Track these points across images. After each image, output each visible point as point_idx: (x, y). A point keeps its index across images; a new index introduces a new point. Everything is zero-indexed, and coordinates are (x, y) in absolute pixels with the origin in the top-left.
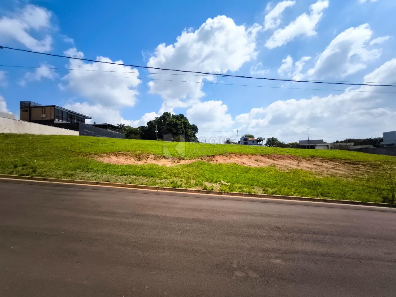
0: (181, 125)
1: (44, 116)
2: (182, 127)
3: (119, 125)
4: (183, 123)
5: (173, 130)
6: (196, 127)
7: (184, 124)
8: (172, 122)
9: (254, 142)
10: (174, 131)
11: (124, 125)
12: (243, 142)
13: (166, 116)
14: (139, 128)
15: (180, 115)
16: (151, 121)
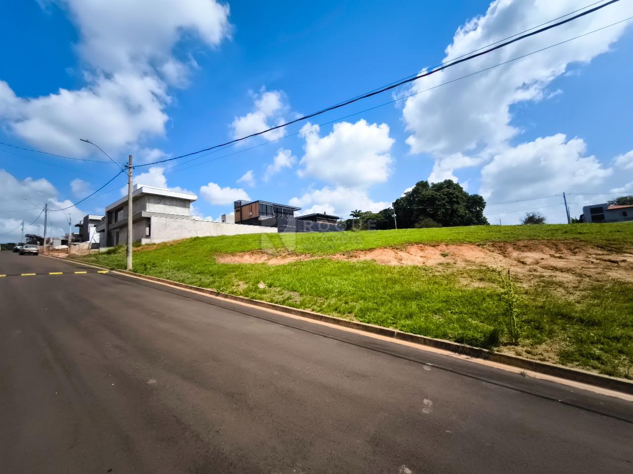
0: (443, 199)
1: (251, 214)
2: (444, 202)
3: (354, 212)
4: (445, 195)
5: (428, 210)
6: (481, 199)
7: (448, 197)
8: (425, 198)
9: (625, 214)
10: (430, 210)
11: (360, 211)
12: (589, 216)
13: (421, 188)
14: (380, 212)
15: (446, 182)
16: (397, 201)
